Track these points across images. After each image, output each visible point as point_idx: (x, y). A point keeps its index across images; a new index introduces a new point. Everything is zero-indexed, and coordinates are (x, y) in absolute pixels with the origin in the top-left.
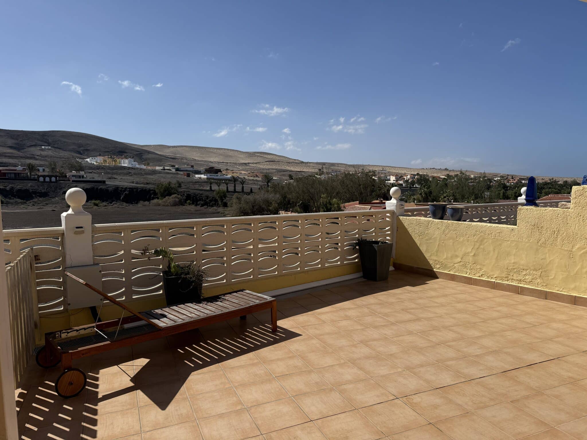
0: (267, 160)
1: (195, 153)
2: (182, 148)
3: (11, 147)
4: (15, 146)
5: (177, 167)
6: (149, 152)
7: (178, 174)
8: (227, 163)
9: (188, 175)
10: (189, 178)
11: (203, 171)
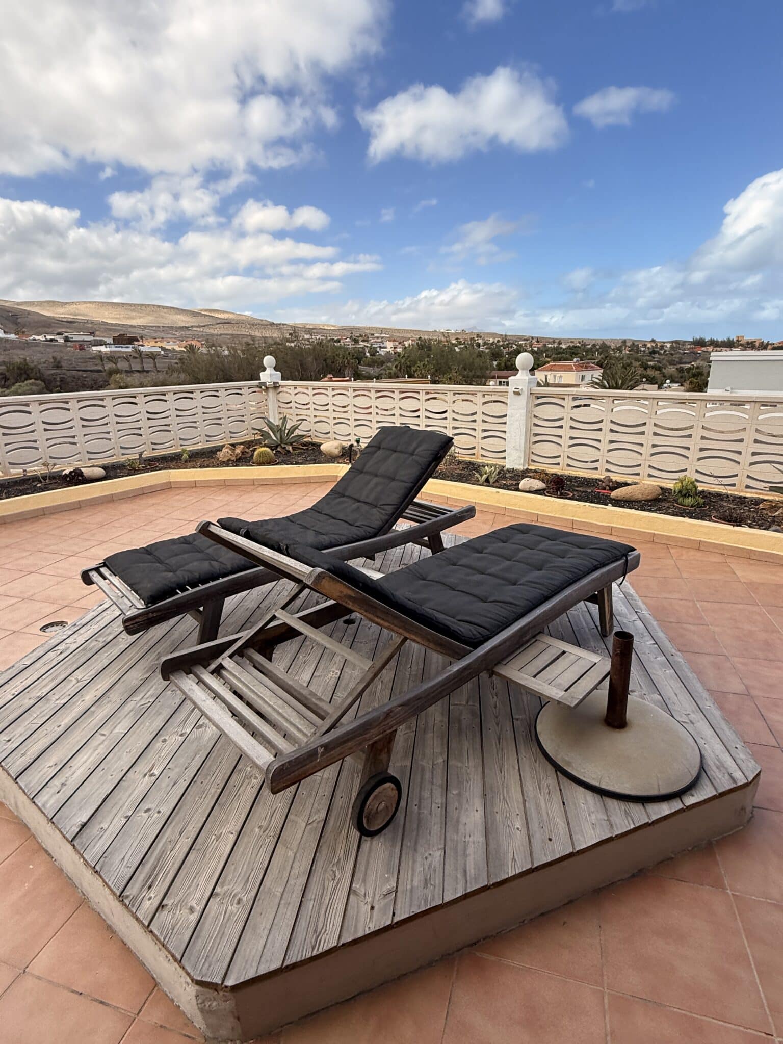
5: (66, 335)
6: (28, 313)
7: (67, 346)
9: (82, 348)
10: (82, 353)
11: (110, 341)
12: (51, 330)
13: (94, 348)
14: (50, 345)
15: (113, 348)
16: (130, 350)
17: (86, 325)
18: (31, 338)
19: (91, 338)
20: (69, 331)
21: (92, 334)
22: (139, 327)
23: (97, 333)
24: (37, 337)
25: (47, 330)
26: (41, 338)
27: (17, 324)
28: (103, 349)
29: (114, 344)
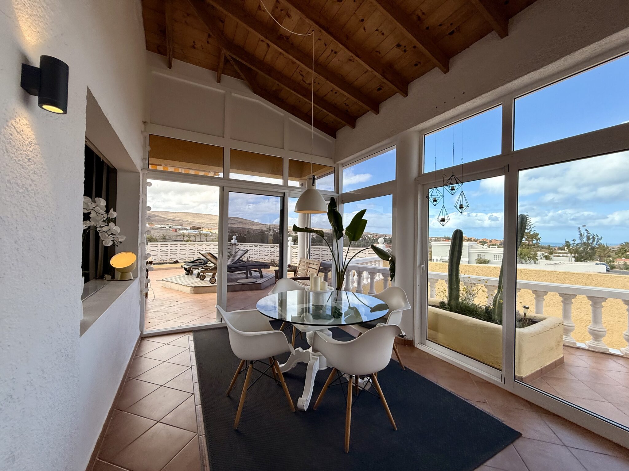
0: (237, 222)
1: (189, 217)
2: (181, 214)
5: (170, 225)
6: (156, 216)
7: (169, 230)
8: (211, 223)
9: (176, 231)
10: (176, 233)
11: (189, 228)
12: (163, 223)
13: (182, 231)
14: (162, 229)
15: (190, 231)
16: (197, 232)
17: (179, 221)
18: (155, 226)
19: (181, 227)
20: (171, 224)
21: (181, 225)
22: (202, 223)
23: (184, 225)
24: (157, 226)
25: (162, 223)
26: (159, 226)
28: (185, 232)
29: (190, 229)
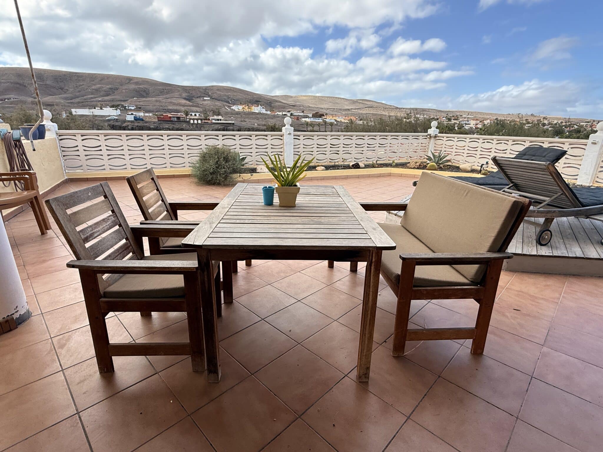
3: (185, 99)
4: (186, 97)
9: (298, 119)
10: (298, 122)
11: (311, 115)
12: (284, 110)
13: (303, 119)
16: (321, 121)
17: (300, 107)
19: (302, 114)
20: (292, 110)
22: (325, 109)
23: (305, 112)
24: (279, 113)
27: (271, 106)
28: (307, 120)
29: (313, 117)
